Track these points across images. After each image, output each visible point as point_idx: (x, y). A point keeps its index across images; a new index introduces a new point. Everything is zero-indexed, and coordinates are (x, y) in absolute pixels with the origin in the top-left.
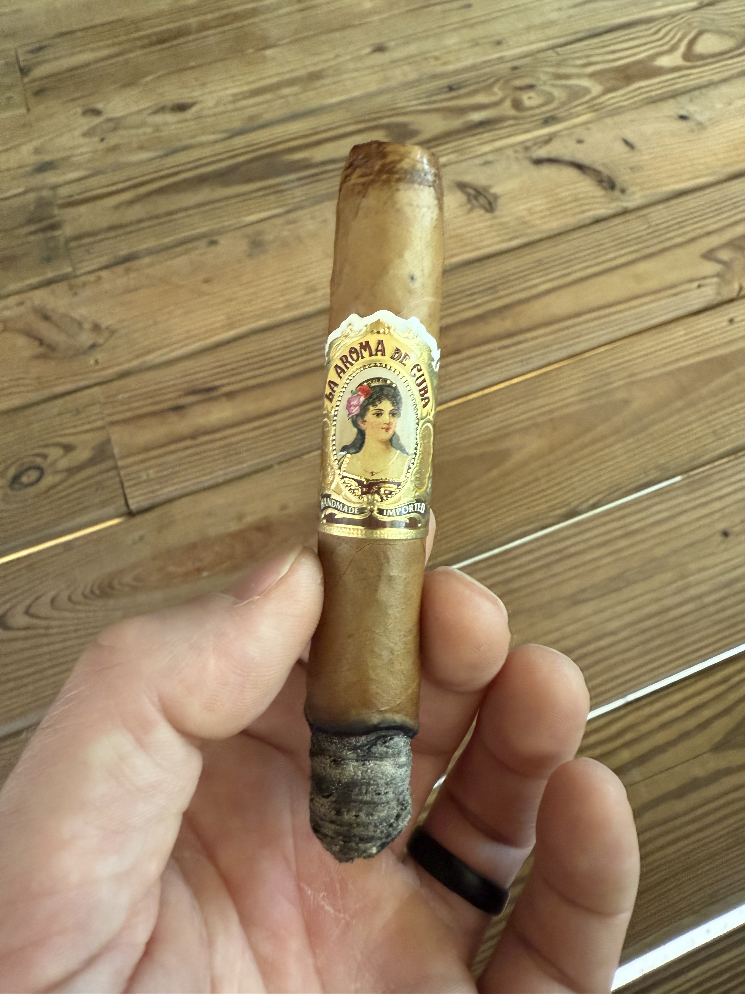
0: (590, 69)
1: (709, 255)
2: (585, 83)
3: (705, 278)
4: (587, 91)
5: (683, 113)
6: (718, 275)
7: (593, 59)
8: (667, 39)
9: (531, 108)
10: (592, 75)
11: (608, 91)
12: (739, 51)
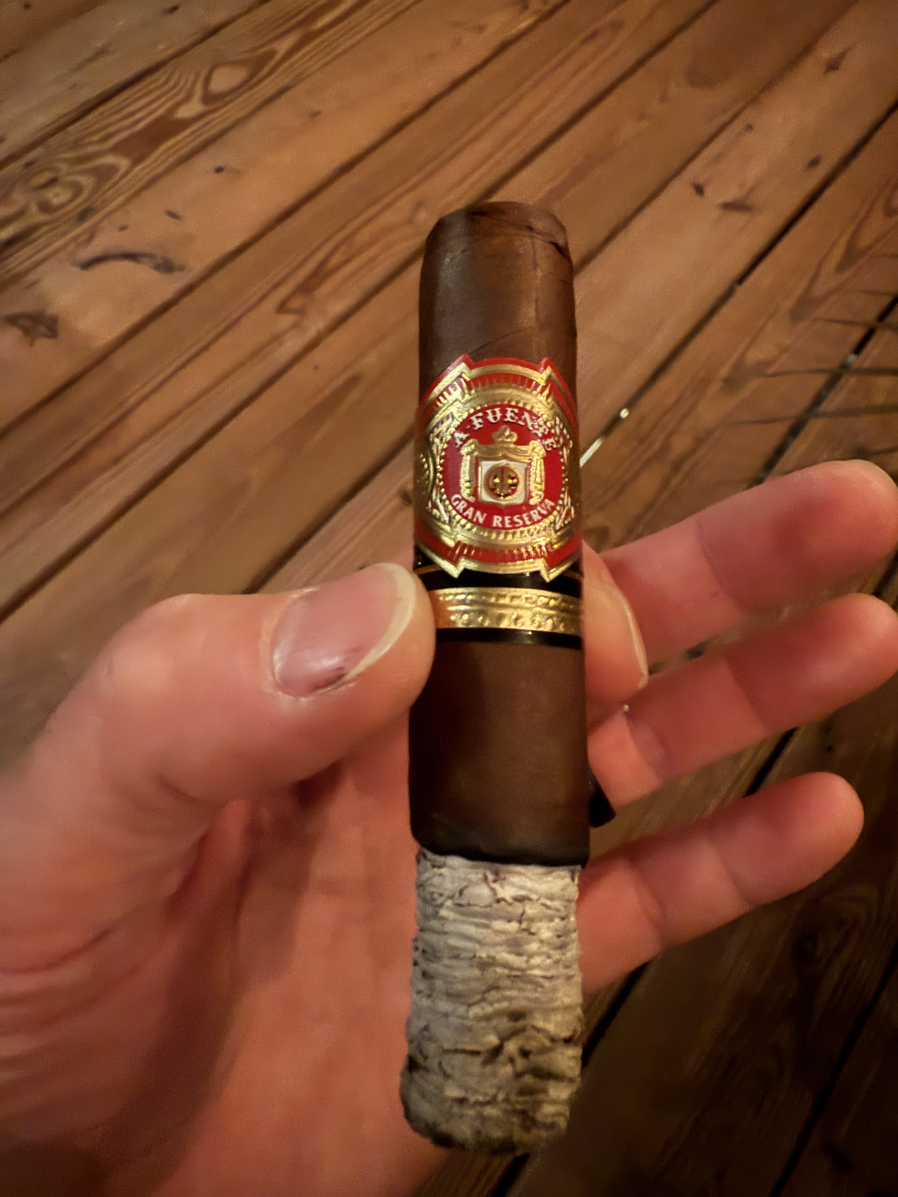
0: (111, 142)
1: (282, 308)
3: (283, 332)
5: (218, 164)
6: (294, 326)
7: (111, 129)
8: (181, 84)
9: (61, 206)
12: (254, 80)
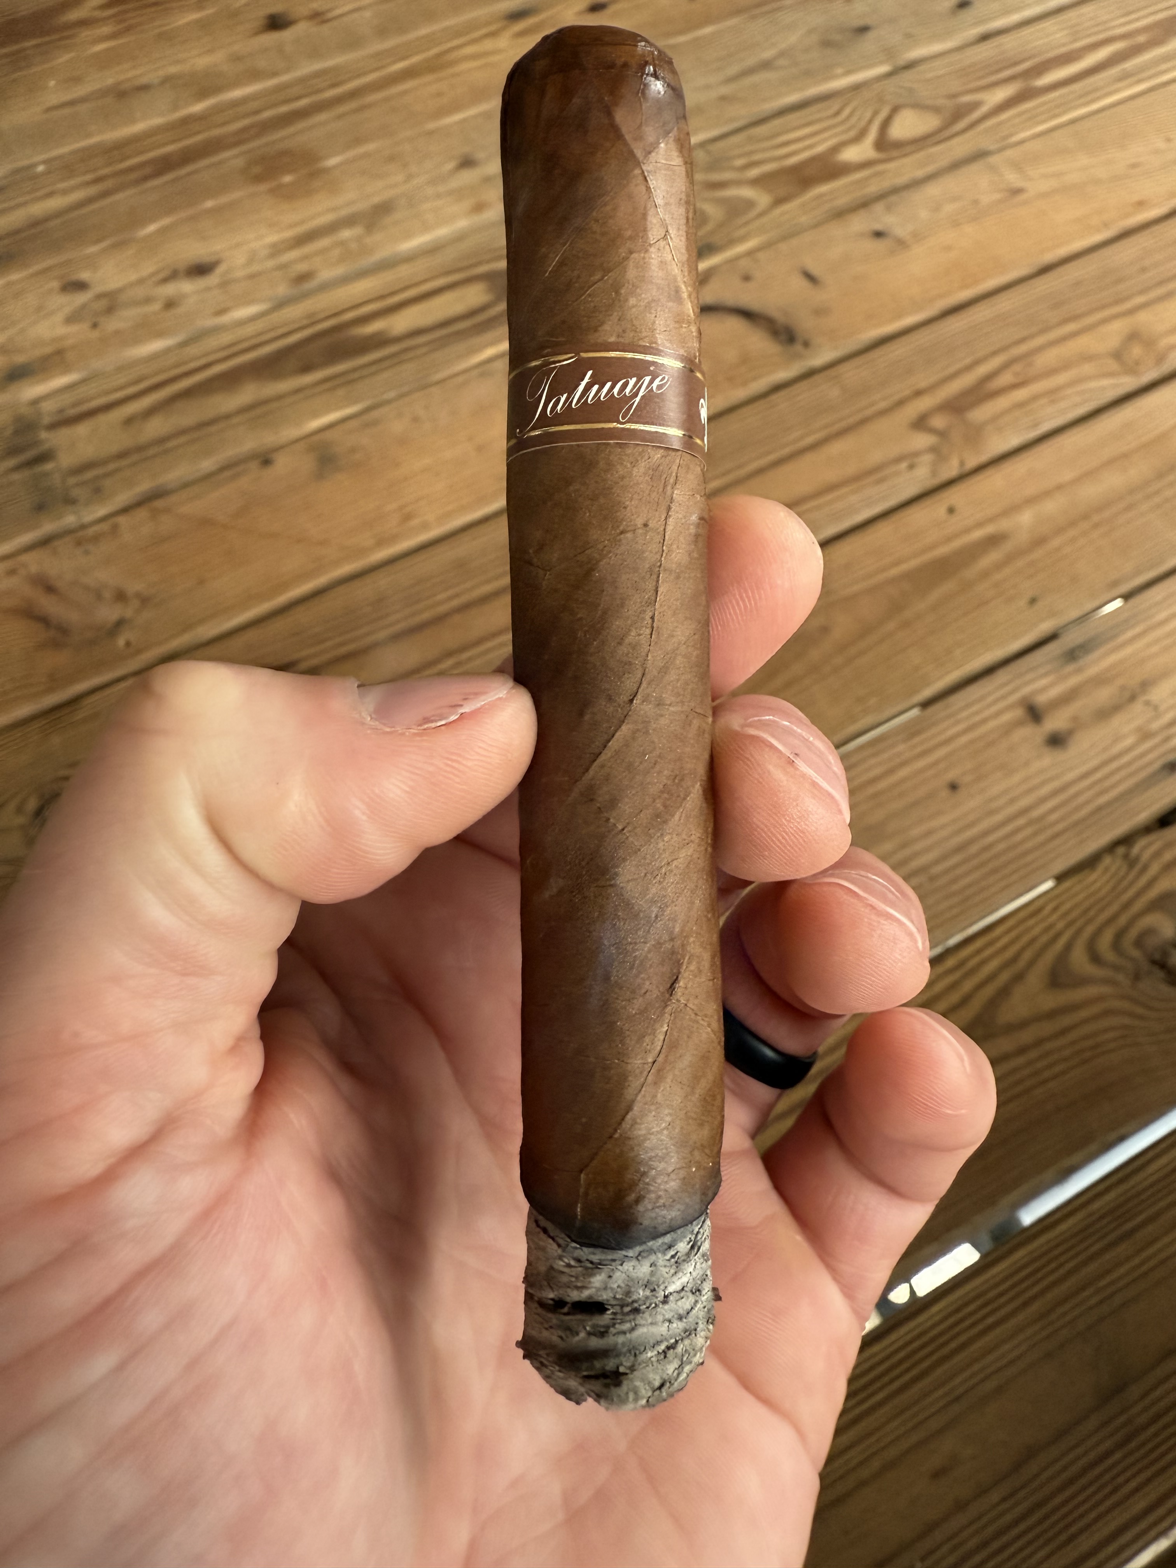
0: (754, 172)
1: (920, 423)
2: (747, 192)
3: (916, 454)
4: (750, 204)
5: (878, 227)
6: (933, 449)
7: (757, 157)
8: (853, 120)
10: (756, 182)
11: (779, 201)
12: (947, 133)
